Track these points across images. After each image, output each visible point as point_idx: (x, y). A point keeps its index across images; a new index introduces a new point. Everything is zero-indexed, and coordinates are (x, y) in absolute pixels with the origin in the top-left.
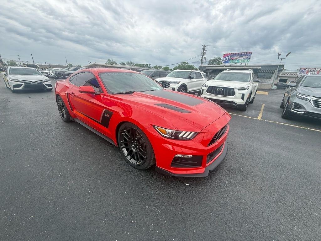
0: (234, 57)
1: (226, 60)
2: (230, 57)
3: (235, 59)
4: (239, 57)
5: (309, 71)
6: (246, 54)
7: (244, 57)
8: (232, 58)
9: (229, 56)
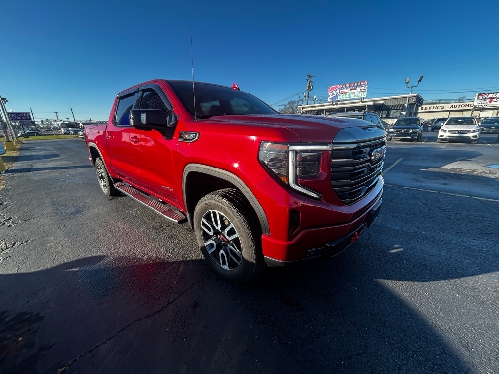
0: (344, 90)
1: (334, 96)
2: (338, 90)
3: (345, 93)
4: (351, 90)
5: (494, 98)
6: (360, 85)
7: (358, 89)
8: (342, 92)
9: (336, 90)
